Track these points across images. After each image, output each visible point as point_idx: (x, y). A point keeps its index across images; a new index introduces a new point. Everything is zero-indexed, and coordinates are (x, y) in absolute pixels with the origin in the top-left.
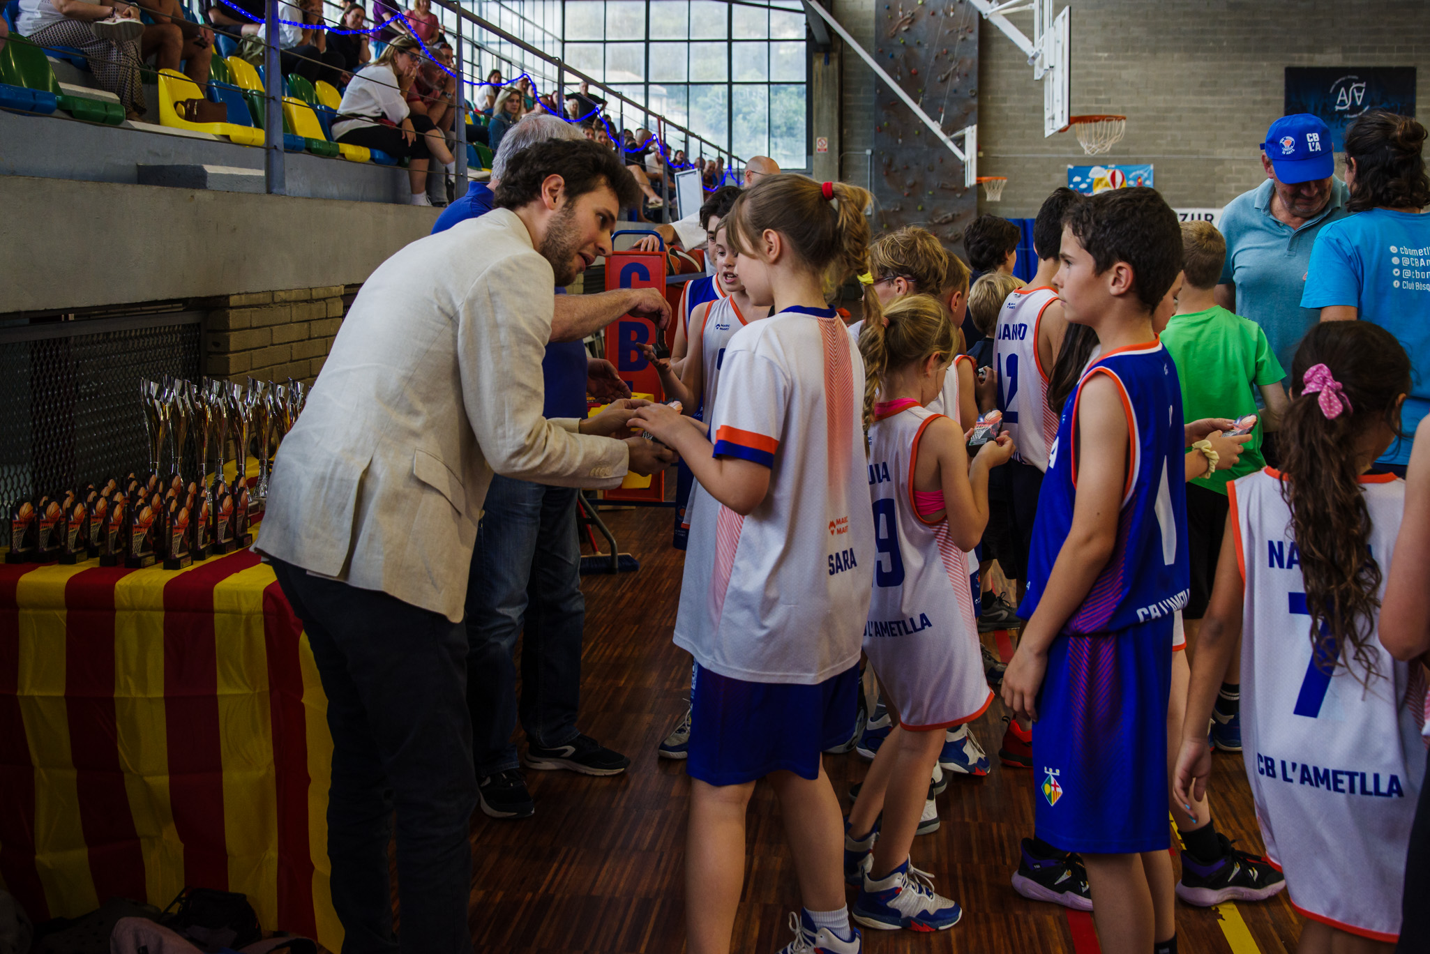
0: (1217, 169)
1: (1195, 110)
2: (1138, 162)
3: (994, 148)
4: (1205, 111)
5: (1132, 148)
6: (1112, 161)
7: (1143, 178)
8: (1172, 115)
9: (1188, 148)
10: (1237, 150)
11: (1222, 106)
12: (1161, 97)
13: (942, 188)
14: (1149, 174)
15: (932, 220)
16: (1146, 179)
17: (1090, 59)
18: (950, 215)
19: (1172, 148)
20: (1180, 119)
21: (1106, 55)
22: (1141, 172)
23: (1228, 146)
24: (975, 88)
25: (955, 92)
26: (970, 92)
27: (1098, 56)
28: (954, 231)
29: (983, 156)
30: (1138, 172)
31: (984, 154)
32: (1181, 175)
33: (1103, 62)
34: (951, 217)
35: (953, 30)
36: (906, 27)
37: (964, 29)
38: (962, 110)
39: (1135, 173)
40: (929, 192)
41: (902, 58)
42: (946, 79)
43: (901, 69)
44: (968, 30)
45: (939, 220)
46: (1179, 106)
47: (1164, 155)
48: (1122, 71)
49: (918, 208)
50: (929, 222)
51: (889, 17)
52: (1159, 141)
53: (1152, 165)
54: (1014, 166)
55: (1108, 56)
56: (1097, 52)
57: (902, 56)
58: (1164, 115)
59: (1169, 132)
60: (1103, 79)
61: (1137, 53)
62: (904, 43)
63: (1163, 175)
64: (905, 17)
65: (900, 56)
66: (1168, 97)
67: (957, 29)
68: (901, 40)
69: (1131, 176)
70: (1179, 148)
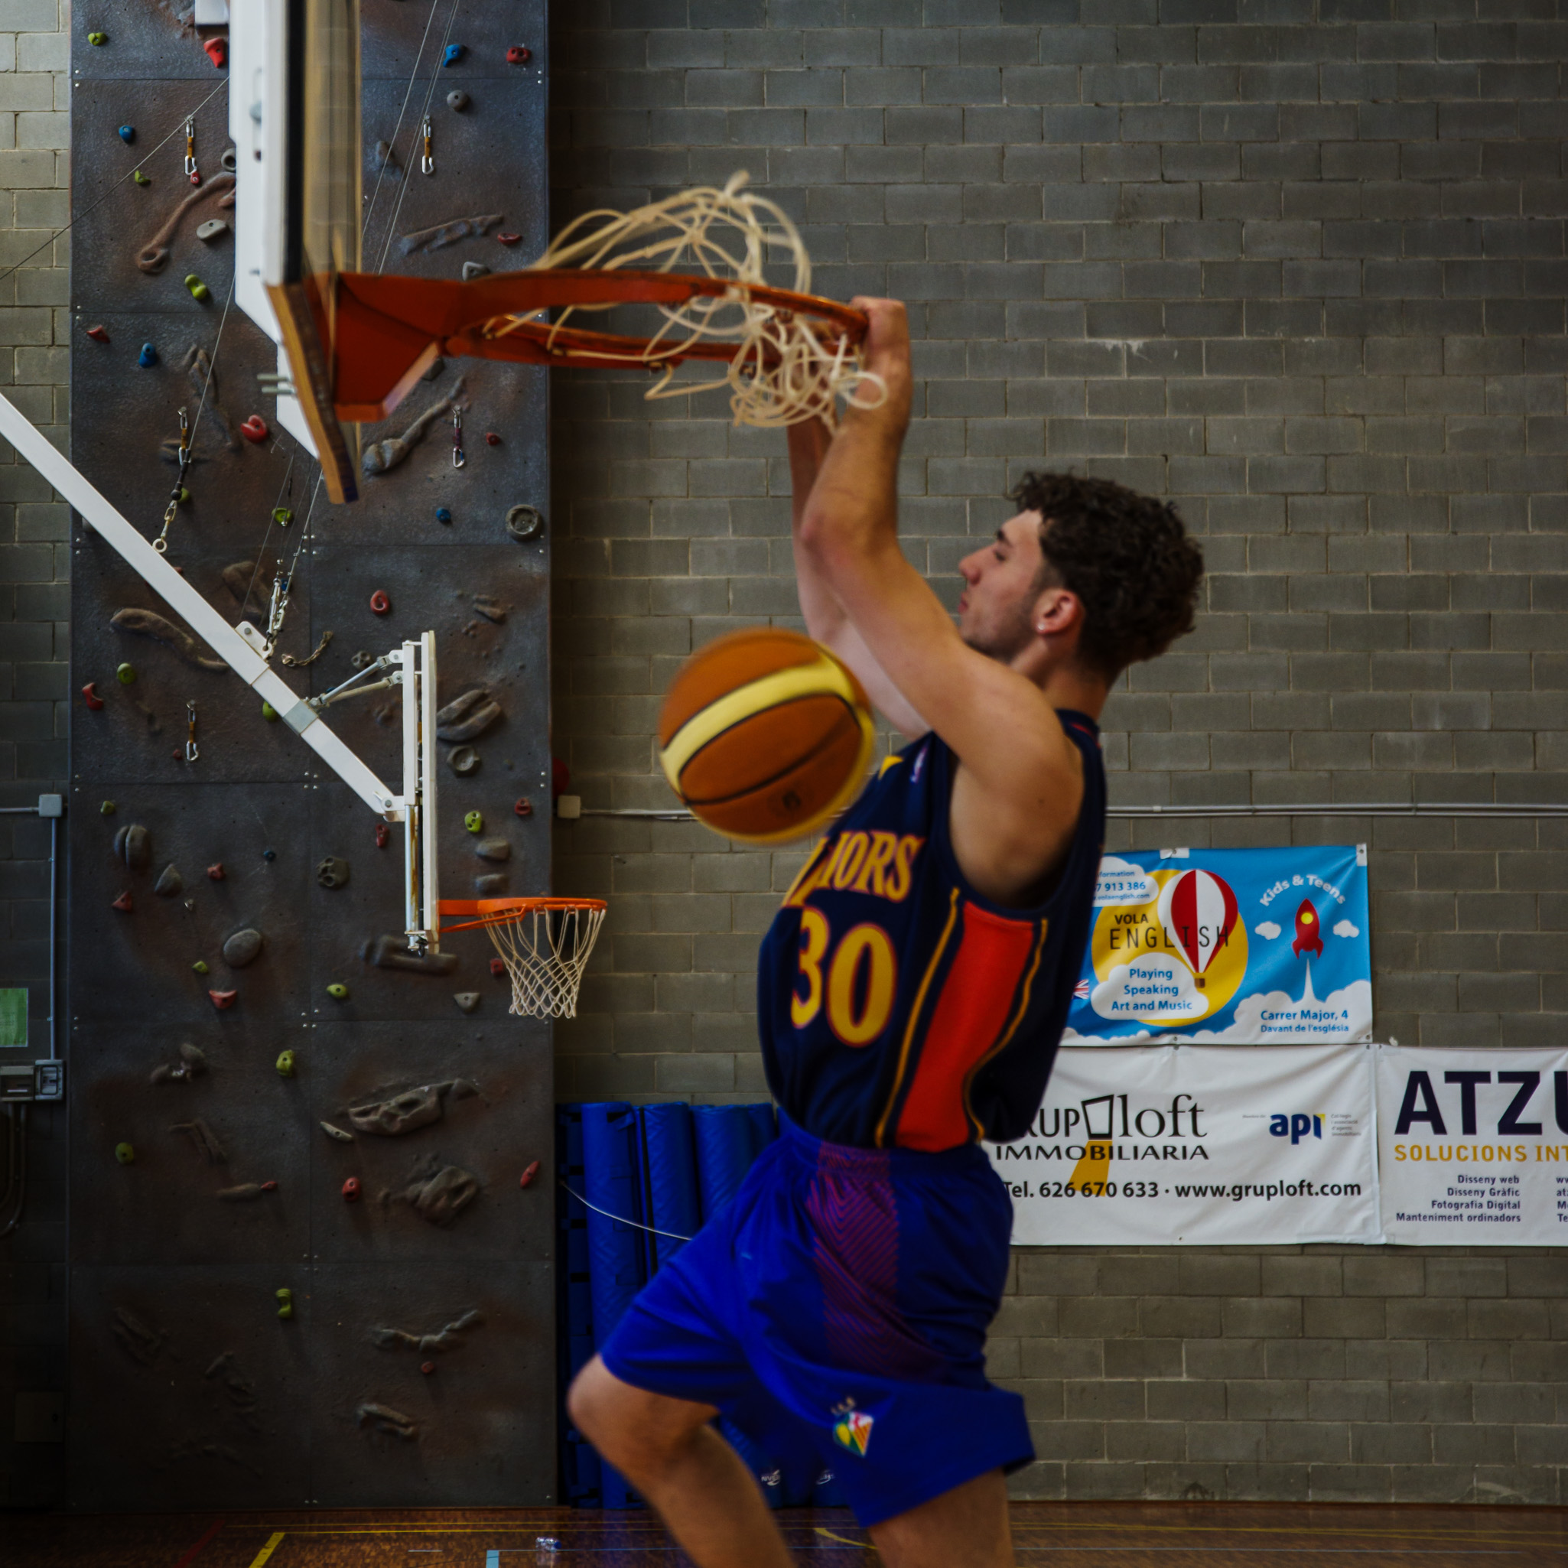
1: (1556, 593)
2: (1296, 833)
3: (634, 775)
5: (1265, 771)
6: (1178, 830)
7: (1322, 908)
8: (1450, 613)
9: (1526, 767)
12: (1395, 536)
13: (388, 967)
14: (1347, 892)
15: (342, 1119)
16: (1338, 913)
17: (1064, 363)
18: (425, 1092)
19: (1452, 769)
20: (1483, 631)
21: (1136, 344)
22: (1314, 879)
24: (538, 501)
25: (446, 519)
26: (514, 519)
27: (1102, 350)
28: (447, 1169)
29: (582, 815)
30: (1298, 881)
31: (584, 805)
32: (1497, 891)
33: (1125, 377)
34: (431, 1102)
35: (433, 237)
36: (218, 225)
37: (480, 230)
38: (478, 601)
39: (1286, 884)
40: (333, 988)
41: (196, 365)
42: (403, 459)
43: (190, 415)
44: (500, 237)
45: (373, 1117)
46: (1478, 572)
47: (1412, 801)
48: (1210, 418)
49: (279, 1063)
50: (330, 1128)
51: (137, 175)
52: (1391, 736)
53: (1364, 847)
54: (724, 857)
55: (1146, 350)
56: (1093, 332)
57: (194, 355)
58: (1408, 617)
59: (1434, 694)
60: (1125, 456)
61: (1278, 336)
62: (206, 298)
63: (1415, 894)
64: (211, 181)
65: (187, 357)
66: (1426, 534)
67: (449, 230)
68: (194, 283)
69: (1265, 901)
70: (1487, 769)
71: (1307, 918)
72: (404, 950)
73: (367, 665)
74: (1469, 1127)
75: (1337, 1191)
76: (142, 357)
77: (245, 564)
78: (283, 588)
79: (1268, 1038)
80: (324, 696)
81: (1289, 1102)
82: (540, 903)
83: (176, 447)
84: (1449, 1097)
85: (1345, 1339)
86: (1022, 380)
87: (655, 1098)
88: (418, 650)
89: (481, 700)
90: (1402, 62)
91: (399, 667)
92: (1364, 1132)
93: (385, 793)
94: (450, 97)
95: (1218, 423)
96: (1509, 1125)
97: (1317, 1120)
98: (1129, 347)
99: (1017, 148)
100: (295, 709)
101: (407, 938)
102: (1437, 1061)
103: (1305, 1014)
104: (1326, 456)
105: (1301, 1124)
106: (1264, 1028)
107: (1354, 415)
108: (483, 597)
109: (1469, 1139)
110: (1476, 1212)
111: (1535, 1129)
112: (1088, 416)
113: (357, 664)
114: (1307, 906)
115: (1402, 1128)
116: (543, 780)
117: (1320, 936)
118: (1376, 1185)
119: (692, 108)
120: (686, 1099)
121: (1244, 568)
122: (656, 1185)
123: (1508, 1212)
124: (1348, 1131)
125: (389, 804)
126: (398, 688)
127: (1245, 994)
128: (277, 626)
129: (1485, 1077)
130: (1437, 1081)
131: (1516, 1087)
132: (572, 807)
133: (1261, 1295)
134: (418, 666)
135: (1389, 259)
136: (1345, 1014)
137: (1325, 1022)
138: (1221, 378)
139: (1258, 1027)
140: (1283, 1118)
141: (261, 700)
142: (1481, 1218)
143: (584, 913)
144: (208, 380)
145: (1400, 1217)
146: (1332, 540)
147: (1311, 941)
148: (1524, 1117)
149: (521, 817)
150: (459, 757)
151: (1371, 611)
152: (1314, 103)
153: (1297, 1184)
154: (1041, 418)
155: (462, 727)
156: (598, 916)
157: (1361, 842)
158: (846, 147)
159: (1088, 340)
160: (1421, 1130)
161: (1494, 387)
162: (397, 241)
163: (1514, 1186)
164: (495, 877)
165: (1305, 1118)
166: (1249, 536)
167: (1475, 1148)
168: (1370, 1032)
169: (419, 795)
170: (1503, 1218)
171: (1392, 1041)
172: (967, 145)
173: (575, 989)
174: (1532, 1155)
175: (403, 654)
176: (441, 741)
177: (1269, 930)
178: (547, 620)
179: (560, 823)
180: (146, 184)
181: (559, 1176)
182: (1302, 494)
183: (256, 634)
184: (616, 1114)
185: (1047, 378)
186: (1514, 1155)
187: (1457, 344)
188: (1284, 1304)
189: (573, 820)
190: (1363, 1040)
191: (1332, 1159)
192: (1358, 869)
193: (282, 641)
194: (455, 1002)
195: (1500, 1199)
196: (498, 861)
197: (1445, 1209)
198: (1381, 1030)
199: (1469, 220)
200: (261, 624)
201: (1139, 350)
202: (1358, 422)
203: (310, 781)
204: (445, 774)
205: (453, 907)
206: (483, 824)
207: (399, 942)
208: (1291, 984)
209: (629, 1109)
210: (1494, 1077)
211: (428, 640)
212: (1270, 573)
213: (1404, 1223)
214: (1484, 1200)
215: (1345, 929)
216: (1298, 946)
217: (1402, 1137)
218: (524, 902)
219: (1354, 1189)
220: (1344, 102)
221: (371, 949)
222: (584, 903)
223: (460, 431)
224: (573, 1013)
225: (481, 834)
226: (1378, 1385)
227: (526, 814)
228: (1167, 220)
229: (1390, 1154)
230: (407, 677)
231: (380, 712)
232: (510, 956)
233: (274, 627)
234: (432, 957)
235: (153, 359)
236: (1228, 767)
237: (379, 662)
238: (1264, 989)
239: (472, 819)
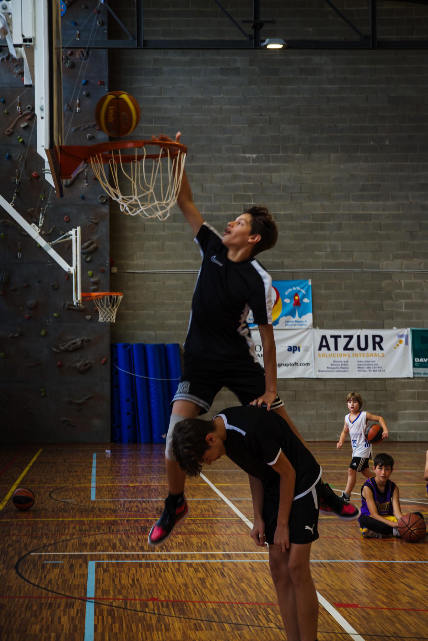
0: (383, 284)
1: (357, 217)
2: (294, 277)
3: (130, 262)
4: (368, 217)
5: (286, 261)
7: (300, 295)
8: (332, 222)
9: (350, 260)
10: (405, 262)
11: (387, 212)
12: (318, 203)
13: (69, 309)
14: (307, 291)
15: (57, 347)
16: (304, 296)
17: (236, 160)
18: (78, 341)
19: (332, 261)
20: (339, 227)
21: (254, 156)
22: (298, 288)
23: (396, 257)
25: (83, 198)
26: (100, 198)
27: (245, 157)
28: (83, 360)
29: (117, 272)
30: (294, 289)
31: (118, 269)
32: (343, 291)
33: (251, 164)
34: (79, 343)
35: (80, 128)
36: (26, 124)
37: (91, 126)
38: (91, 219)
39: (291, 289)
40: (55, 315)
41: (20, 159)
42: (72, 183)
43: (19, 172)
44: (97, 128)
45: (65, 347)
46: (338, 212)
47: (322, 269)
48: (273, 174)
49: (41, 333)
50: (54, 349)
51: (5, 111)
52: (317, 253)
53: (310, 280)
54: (153, 283)
55: (257, 157)
56: (244, 153)
57: (20, 157)
58: (321, 224)
59: (328, 243)
60: (252, 183)
61: (289, 154)
62: (23, 142)
63: (323, 292)
64: (24, 113)
65: (18, 157)
66: (326, 203)
67: (84, 126)
68: (20, 138)
69: (286, 293)
70: (340, 261)
71: (297, 298)
72: (73, 305)
73: (63, 234)
74: (336, 349)
75: (304, 364)
76: (7, 156)
77: (33, 209)
78: (43, 215)
79: (287, 327)
80: (53, 242)
81: (292, 343)
82: (106, 294)
83: (15, 179)
84: (331, 342)
85: (306, 401)
86: (226, 164)
87: (134, 342)
88: (76, 231)
89: (92, 243)
90: (320, 86)
91: (71, 235)
92: (310, 350)
93: (68, 266)
94: (84, 93)
95: (274, 175)
96: (346, 348)
97: (299, 348)
98: (252, 157)
99: (225, 107)
100: (46, 245)
101: (73, 302)
102: (328, 333)
103: (296, 321)
104: (301, 184)
105: (295, 348)
106: (286, 325)
107: (308, 174)
108: (93, 218)
109: (336, 352)
110: (338, 370)
111: (352, 349)
112: (242, 174)
113: (61, 234)
114: (297, 295)
115: (320, 349)
116: (108, 263)
117: (300, 302)
118: (313, 363)
119: (144, 96)
120: (143, 342)
121: (281, 211)
122: (136, 364)
123: (346, 370)
124: (307, 350)
125: (69, 269)
126: (71, 240)
127: (281, 316)
128: (41, 225)
129: (340, 337)
130: (328, 338)
131: (347, 339)
132: (115, 270)
133: (285, 390)
134: (76, 235)
135: (316, 135)
136: (306, 321)
137: (301, 323)
138: (275, 164)
139: (284, 325)
140: (291, 347)
141: (37, 243)
142: (339, 371)
143: (117, 296)
144: (24, 163)
145: (319, 371)
146: (303, 204)
147: (298, 303)
148: (349, 347)
149: (102, 272)
150: (87, 257)
151: (312, 222)
152: (297, 96)
153: (294, 363)
154: (231, 174)
155: (87, 250)
156: (121, 297)
157: (310, 279)
158: (182, 106)
159: (242, 155)
160: (324, 350)
161: (342, 167)
162: (71, 128)
163: (347, 363)
164: (95, 287)
165: (296, 347)
166: (282, 203)
167: (338, 354)
168: (312, 326)
169: (77, 267)
170: (345, 371)
171: (318, 328)
172: (213, 106)
173: (115, 315)
174: (351, 355)
175: (72, 232)
176: (82, 253)
177: (287, 301)
178: (108, 224)
179: (112, 274)
180: (8, 113)
181: (112, 361)
182: (295, 193)
183: (36, 227)
184: (125, 346)
185: (232, 164)
186: (347, 356)
187: (333, 156)
188: (291, 392)
189: (114, 274)
190: (310, 328)
191: (303, 357)
192: (309, 286)
193: (42, 228)
194: (85, 318)
195: (344, 366)
196: (95, 283)
197: (331, 369)
198: (315, 325)
199: (336, 125)
200: (37, 224)
201: (255, 157)
202: (309, 175)
203: (49, 263)
204: (83, 262)
205: (85, 294)
206: (92, 274)
207: (71, 303)
208: (292, 314)
209: (129, 345)
210: (342, 337)
211: (79, 229)
212: (287, 212)
213: (320, 373)
214: (340, 367)
215: (306, 300)
216: (294, 305)
217: (320, 352)
218: (102, 294)
219: (308, 364)
220: (305, 96)
221: (64, 305)
222: (118, 294)
223: (87, 176)
224: (114, 321)
225: (92, 276)
226: (313, 412)
227: (103, 272)
228: (262, 125)
229: (317, 356)
230: (73, 238)
231: (67, 246)
232: (99, 307)
233: (40, 225)
234: (80, 307)
235: (10, 157)
236: (277, 261)
237: (66, 234)
238: (286, 315)
239: (90, 273)
